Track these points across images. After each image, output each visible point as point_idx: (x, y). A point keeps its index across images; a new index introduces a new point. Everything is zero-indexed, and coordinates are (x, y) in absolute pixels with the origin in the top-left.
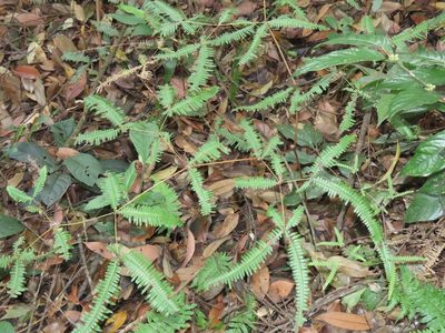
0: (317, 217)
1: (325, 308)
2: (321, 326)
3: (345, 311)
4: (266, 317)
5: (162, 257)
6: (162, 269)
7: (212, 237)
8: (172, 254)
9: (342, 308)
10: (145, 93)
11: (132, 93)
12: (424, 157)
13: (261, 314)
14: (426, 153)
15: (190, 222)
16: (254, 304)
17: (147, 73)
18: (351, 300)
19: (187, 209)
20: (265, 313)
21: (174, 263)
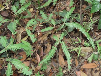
0: (74, 38)
1: (82, 64)
2: (83, 69)
3: (89, 63)
4: (66, 72)
5: (31, 64)
6: (32, 68)
7: (44, 54)
8: (34, 62)
9: (88, 62)
10: (12, 16)
11: (9, 17)
12: (95, 6)
13: (64, 72)
14: (96, 4)
15: (36, 51)
16: (62, 70)
17: (8, 7)
18: (90, 59)
19: (35, 47)
20: (66, 71)
21: (35, 65)
